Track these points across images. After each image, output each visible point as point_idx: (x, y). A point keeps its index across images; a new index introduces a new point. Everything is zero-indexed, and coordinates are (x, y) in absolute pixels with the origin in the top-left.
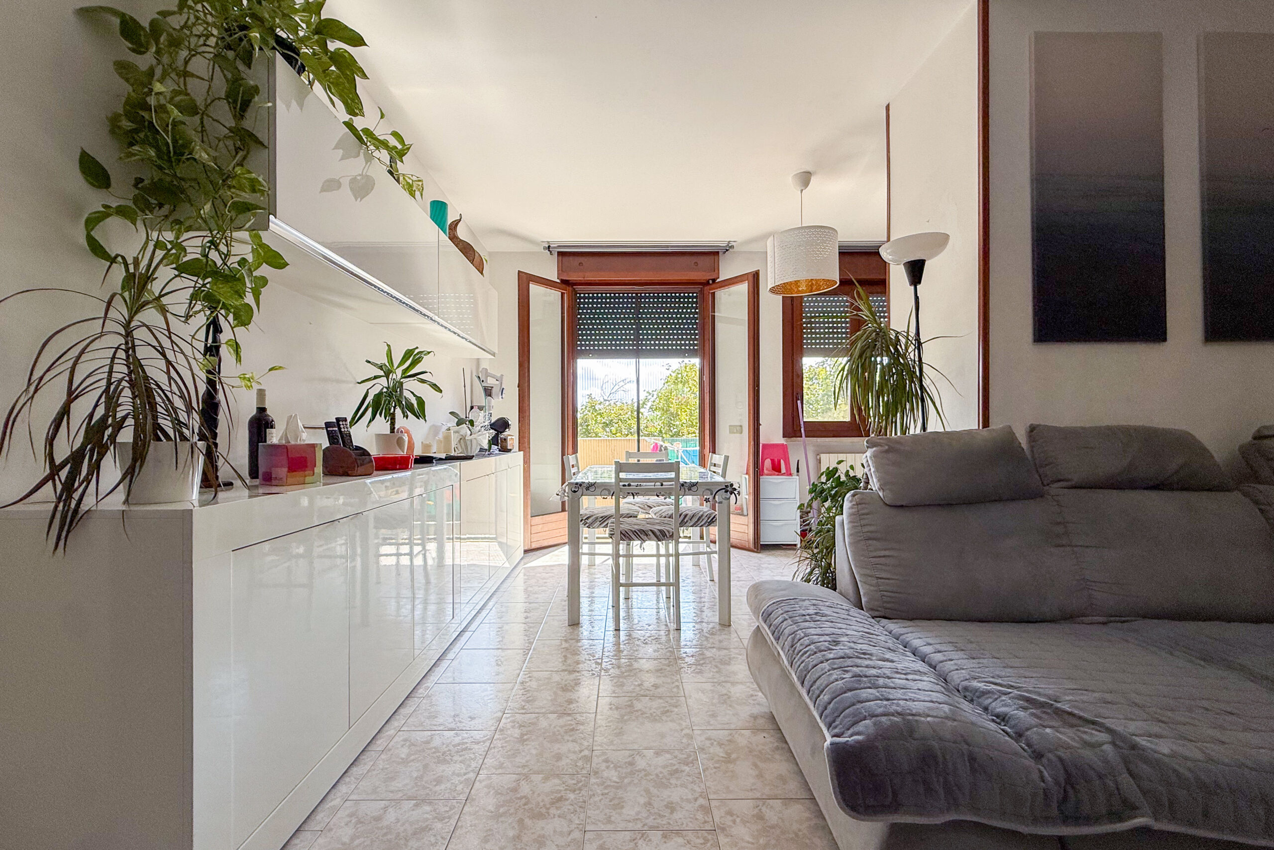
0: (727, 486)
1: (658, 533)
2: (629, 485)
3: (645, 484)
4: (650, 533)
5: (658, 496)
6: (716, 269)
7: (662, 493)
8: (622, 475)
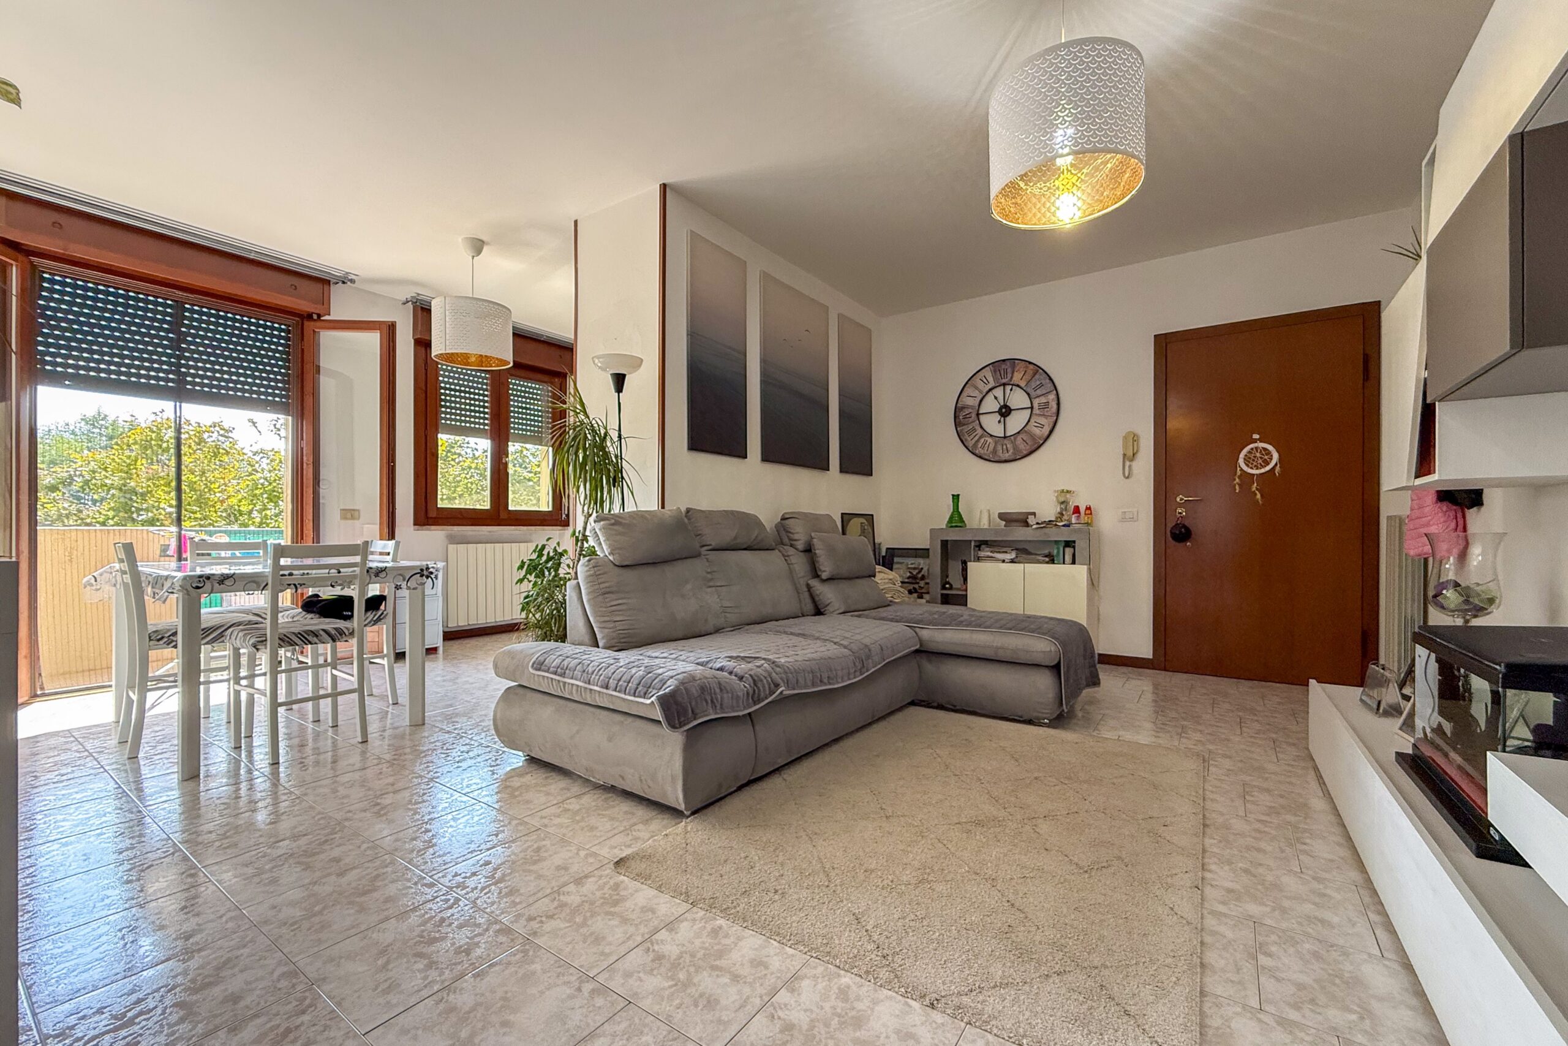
0: (422, 570)
1: (333, 632)
2: (291, 574)
3: (314, 572)
4: (322, 633)
5: (333, 586)
6: (325, 301)
7: (339, 582)
8: (283, 562)
